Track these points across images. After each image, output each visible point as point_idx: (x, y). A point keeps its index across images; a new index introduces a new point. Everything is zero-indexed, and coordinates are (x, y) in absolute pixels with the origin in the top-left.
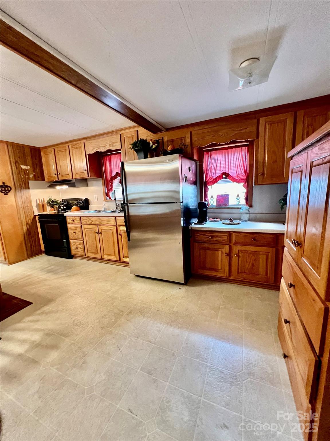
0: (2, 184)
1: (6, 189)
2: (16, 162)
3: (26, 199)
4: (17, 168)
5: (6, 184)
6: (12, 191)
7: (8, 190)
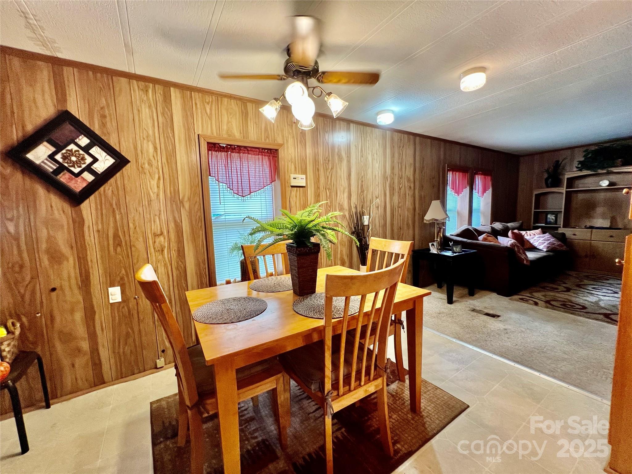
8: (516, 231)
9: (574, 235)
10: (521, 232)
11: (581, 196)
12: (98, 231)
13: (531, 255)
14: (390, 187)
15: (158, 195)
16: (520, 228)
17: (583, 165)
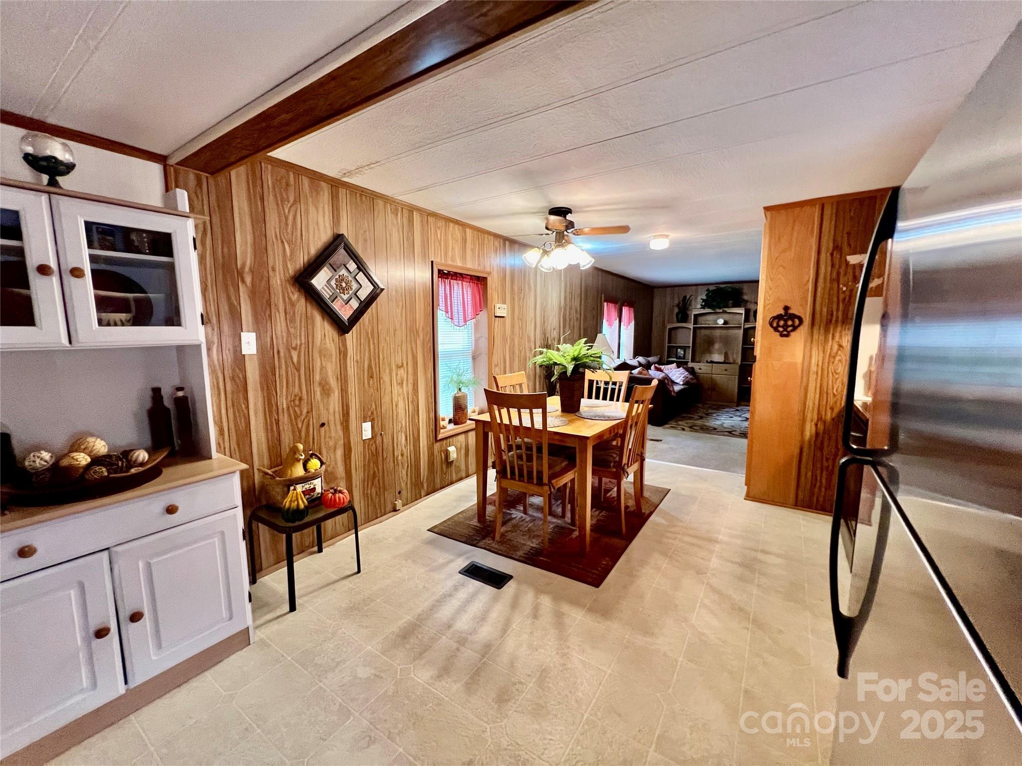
0: (782, 312)
1: (790, 323)
2: (837, 248)
3: (839, 350)
4: (833, 266)
5: (791, 311)
6: (801, 327)
7: (793, 325)
8: (656, 365)
9: (700, 369)
10: (661, 366)
11: (703, 332)
12: (357, 362)
13: (677, 388)
14: (563, 318)
15: (401, 324)
16: (660, 362)
17: (706, 304)
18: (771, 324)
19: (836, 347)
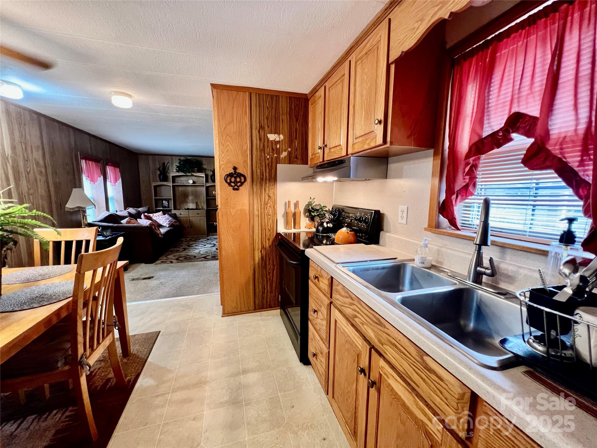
0: (232, 171)
1: (238, 180)
2: (261, 127)
3: (269, 199)
4: (260, 139)
5: (238, 171)
6: (246, 183)
7: (240, 182)
8: (146, 214)
9: (181, 214)
10: (150, 215)
11: (180, 189)
13: (163, 231)
16: (149, 212)
17: (179, 169)
18: (226, 181)
19: (267, 197)
